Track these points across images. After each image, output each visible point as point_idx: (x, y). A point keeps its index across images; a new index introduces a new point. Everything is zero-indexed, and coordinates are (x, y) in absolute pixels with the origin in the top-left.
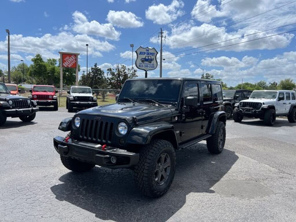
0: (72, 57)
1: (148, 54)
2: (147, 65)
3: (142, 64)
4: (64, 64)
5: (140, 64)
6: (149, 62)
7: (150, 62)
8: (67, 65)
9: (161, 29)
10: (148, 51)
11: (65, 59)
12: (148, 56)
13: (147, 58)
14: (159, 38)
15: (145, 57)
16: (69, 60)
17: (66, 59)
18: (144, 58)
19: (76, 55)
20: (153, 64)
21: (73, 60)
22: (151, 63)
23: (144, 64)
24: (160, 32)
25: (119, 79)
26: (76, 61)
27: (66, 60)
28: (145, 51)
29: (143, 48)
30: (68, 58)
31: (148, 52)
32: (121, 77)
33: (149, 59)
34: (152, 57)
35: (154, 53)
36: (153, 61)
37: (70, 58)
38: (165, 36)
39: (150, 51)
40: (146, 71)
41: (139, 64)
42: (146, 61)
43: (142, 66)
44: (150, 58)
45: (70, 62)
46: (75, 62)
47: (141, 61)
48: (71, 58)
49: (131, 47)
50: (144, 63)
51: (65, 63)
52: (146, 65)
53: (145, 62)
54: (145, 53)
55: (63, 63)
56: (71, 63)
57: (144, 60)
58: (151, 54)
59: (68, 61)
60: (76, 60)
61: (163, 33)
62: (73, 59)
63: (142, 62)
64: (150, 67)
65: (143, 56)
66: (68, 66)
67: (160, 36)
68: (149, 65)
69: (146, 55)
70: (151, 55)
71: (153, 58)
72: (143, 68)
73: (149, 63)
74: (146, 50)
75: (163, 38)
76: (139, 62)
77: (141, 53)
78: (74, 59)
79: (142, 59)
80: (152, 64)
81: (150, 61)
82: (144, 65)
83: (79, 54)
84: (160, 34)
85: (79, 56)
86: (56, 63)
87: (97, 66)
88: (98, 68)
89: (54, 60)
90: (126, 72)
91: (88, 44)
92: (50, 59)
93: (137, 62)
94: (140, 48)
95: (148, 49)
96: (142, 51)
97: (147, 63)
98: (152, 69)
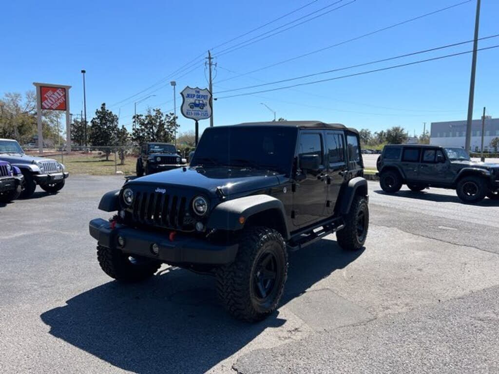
0: (58, 91)
1: (199, 97)
3: (190, 111)
4: (43, 104)
5: (188, 110)
6: (200, 108)
7: (202, 108)
8: (50, 105)
9: (209, 51)
10: (198, 92)
11: (45, 96)
12: (199, 99)
13: (197, 102)
14: (206, 66)
15: (195, 102)
16: (53, 97)
17: (47, 96)
18: (193, 102)
19: (65, 89)
20: (206, 111)
21: (59, 97)
22: (204, 110)
23: (193, 110)
24: (208, 56)
25: (151, 130)
26: (65, 98)
28: (194, 93)
29: (192, 89)
30: (50, 93)
31: (199, 94)
32: (154, 128)
33: (200, 104)
34: (205, 101)
35: (207, 96)
36: (206, 107)
37: (53, 94)
38: (215, 64)
39: (201, 93)
40: (197, 121)
41: (186, 111)
42: (196, 106)
43: (190, 113)
44: (201, 102)
45: (54, 101)
46: (64, 100)
47: (189, 107)
48: (55, 93)
49: (172, 85)
51: (46, 101)
52: (196, 112)
53: (195, 108)
54: (194, 96)
55: (42, 102)
56: (56, 102)
57: (193, 105)
58: (203, 96)
59: (50, 99)
60: (66, 96)
61: (212, 58)
62: (60, 95)
63: (191, 108)
64: (201, 115)
65: (192, 100)
66: (50, 107)
67: (208, 63)
68: (200, 113)
69: (195, 98)
70: (203, 98)
71: (206, 103)
72: (193, 116)
73: (201, 110)
74: (196, 91)
75: (213, 67)
76: (186, 107)
77: (188, 96)
78: (62, 95)
79: (190, 103)
81: (202, 106)
82: (193, 112)
83: (70, 87)
84: (208, 60)
85: (70, 90)
86: (21, 100)
87: (106, 109)
88: (108, 110)
89: (17, 96)
90: (162, 121)
91: (85, 70)
92: (10, 94)
93: (183, 108)
94: (186, 88)
95: (198, 90)
96: (190, 92)
97: (197, 109)
98: (205, 117)
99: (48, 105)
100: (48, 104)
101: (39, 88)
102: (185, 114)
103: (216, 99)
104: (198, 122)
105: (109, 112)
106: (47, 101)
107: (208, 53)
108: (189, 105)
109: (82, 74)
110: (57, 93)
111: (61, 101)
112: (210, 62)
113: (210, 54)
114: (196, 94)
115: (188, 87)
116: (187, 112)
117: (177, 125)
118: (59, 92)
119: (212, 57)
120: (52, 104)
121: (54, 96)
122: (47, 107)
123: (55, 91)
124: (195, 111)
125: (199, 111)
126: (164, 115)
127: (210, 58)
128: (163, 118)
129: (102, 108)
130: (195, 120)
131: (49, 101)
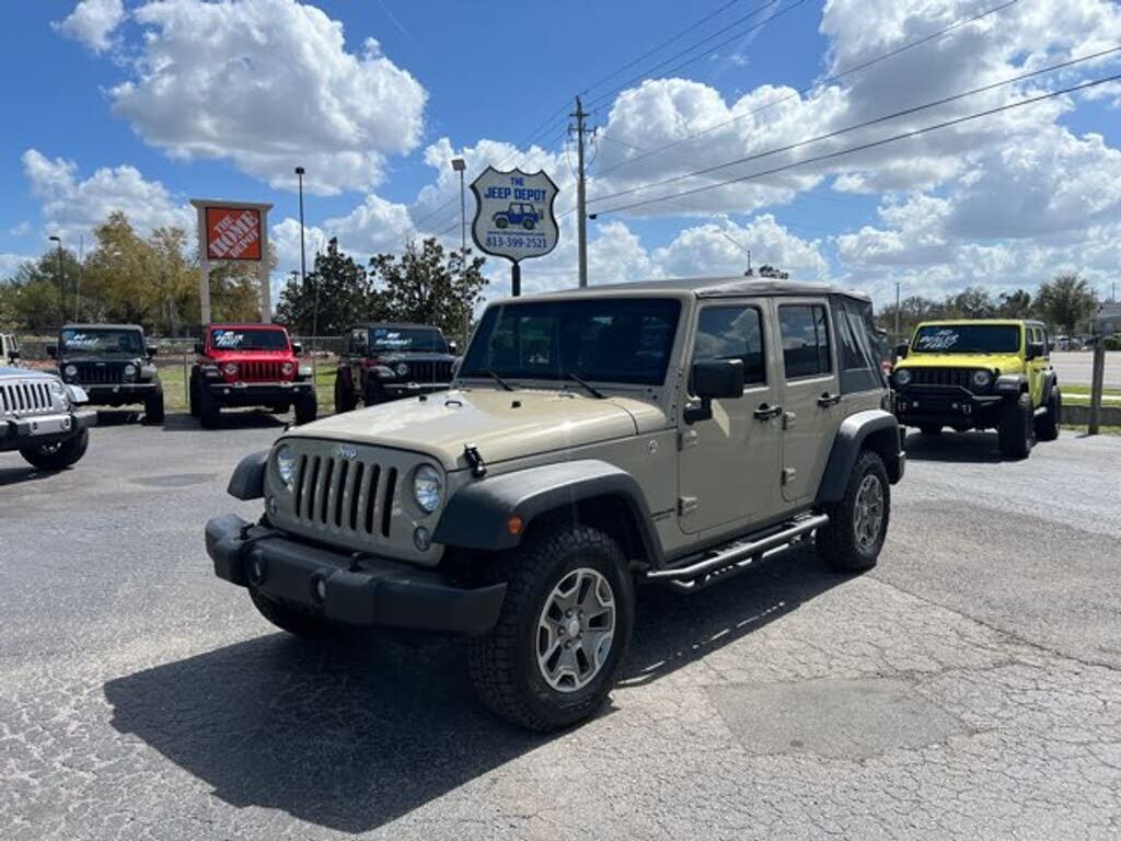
0: (244, 217)
1: (520, 194)
2: (517, 238)
3: (497, 236)
4: (212, 246)
5: (490, 233)
6: (525, 226)
7: (529, 224)
8: (226, 249)
9: (578, 98)
10: (520, 182)
11: (217, 228)
12: (521, 201)
13: (516, 210)
14: (570, 134)
15: (510, 209)
16: (232, 231)
17: (221, 228)
18: (507, 209)
19: (258, 212)
20: (543, 234)
21: (246, 230)
22: (536, 231)
23: (505, 233)
24: (575, 109)
25: (416, 294)
26: (259, 232)
27: (220, 231)
28: (508, 184)
29: (502, 173)
30: (227, 221)
31: (521, 188)
32: (423, 288)
33: (523, 214)
34: (537, 207)
35: (544, 192)
36: (541, 222)
37: (234, 223)
38: (592, 128)
39: (528, 185)
40: (516, 262)
41: (486, 236)
42: (513, 222)
43: (498, 242)
44: (527, 209)
45: (235, 239)
46: (257, 235)
47: (494, 224)
48: (239, 222)
49: (456, 169)
50: (507, 230)
51: (218, 241)
52: (512, 237)
53: (509, 225)
54: (507, 192)
55: (208, 244)
56: (239, 241)
57: (505, 217)
58: (532, 193)
59: (227, 236)
60: (260, 228)
61: (586, 115)
62: (248, 226)
63: (498, 225)
64: (528, 246)
65: (502, 205)
66: (228, 253)
67: (576, 127)
68: (524, 238)
69: (511, 198)
70: (532, 199)
71: (541, 211)
72: (504, 249)
73: (526, 231)
74: (512, 179)
75: (588, 136)
76: (487, 225)
77: (491, 193)
78: (252, 224)
79: (497, 214)
80: (539, 234)
81: (529, 220)
82: (505, 238)
83: (269, 207)
84: (575, 120)
85: (269, 214)
86: (185, 243)
87: (340, 251)
88: (342, 255)
89: (178, 233)
90: (442, 269)
91: (303, 166)
92: (163, 230)
93: (477, 228)
94: (487, 170)
95: (519, 176)
96: (496, 183)
97: (517, 228)
98: (538, 251)
99: (222, 250)
100: (222, 246)
101: (203, 211)
102: (483, 244)
103: (593, 217)
104: (520, 264)
105: (346, 257)
106: (221, 239)
107: (575, 103)
108: (494, 217)
109: (298, 175)
110: (243, 221)
111: (250, 239)
112: (580, 123)
113: (579, 104)
114: (513, 188)
115: (490, 168)
116: (489, 240)
117: (482, 281)
118: (247, 220)
119: (584, 111)
120: (231, 247)
121: (232, 228)
122: (220, 254)
123: (238, 217)
124: (511, 233)
125: (522, 234)
126: (446, 252)
127: (580, 115)
128: (444, 263)
129: (330, 249)
130: (511, 259)
131: (224, 238)
